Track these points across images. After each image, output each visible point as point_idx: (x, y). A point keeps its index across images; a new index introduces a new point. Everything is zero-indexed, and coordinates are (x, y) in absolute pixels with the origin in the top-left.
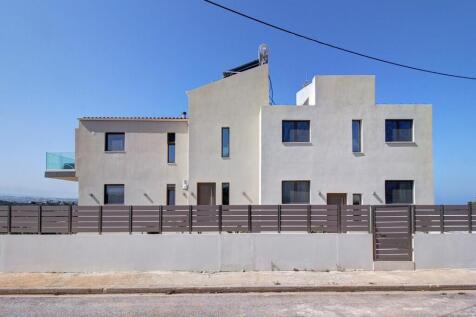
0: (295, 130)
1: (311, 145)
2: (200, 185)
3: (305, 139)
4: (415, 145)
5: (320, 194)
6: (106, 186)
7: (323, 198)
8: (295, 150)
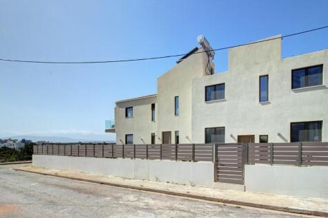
0: (214, 92)
1: (225, 100)
2: (163, 133)
3: (222, 97)
4: (325, 87)
5: (232, 136)
6: (126, 136)
7: (235, 139)
8: (215, 105)
